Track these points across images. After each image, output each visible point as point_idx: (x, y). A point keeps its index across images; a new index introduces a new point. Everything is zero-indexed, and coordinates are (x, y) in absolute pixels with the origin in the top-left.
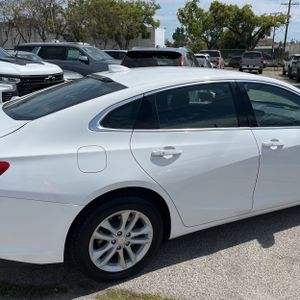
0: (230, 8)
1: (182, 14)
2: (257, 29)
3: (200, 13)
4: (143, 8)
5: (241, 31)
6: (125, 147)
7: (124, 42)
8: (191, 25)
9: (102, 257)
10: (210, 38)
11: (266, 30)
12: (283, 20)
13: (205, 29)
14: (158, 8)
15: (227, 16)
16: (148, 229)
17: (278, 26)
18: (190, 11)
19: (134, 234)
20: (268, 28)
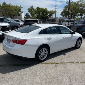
0: (42, 9)
1: (29, 10)
2: (49, 14)
3: (34, 9)
4: (18, 8)
5: (45, 14)
6: (43, 37)
7: (13, 17)
8: (31, 13)
9: (40, 57)
10: (37, 16)
11: (51, 15)
12: (55, 12)
13: (35, 14)
14: (22, 8)
15: (41, 11)
16: (47, 52)
17: (54, 14)
18: (31, 9)
19: (45, 53)
20: (51, 14)
